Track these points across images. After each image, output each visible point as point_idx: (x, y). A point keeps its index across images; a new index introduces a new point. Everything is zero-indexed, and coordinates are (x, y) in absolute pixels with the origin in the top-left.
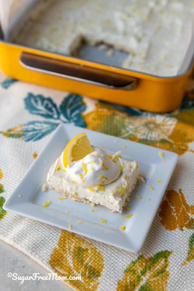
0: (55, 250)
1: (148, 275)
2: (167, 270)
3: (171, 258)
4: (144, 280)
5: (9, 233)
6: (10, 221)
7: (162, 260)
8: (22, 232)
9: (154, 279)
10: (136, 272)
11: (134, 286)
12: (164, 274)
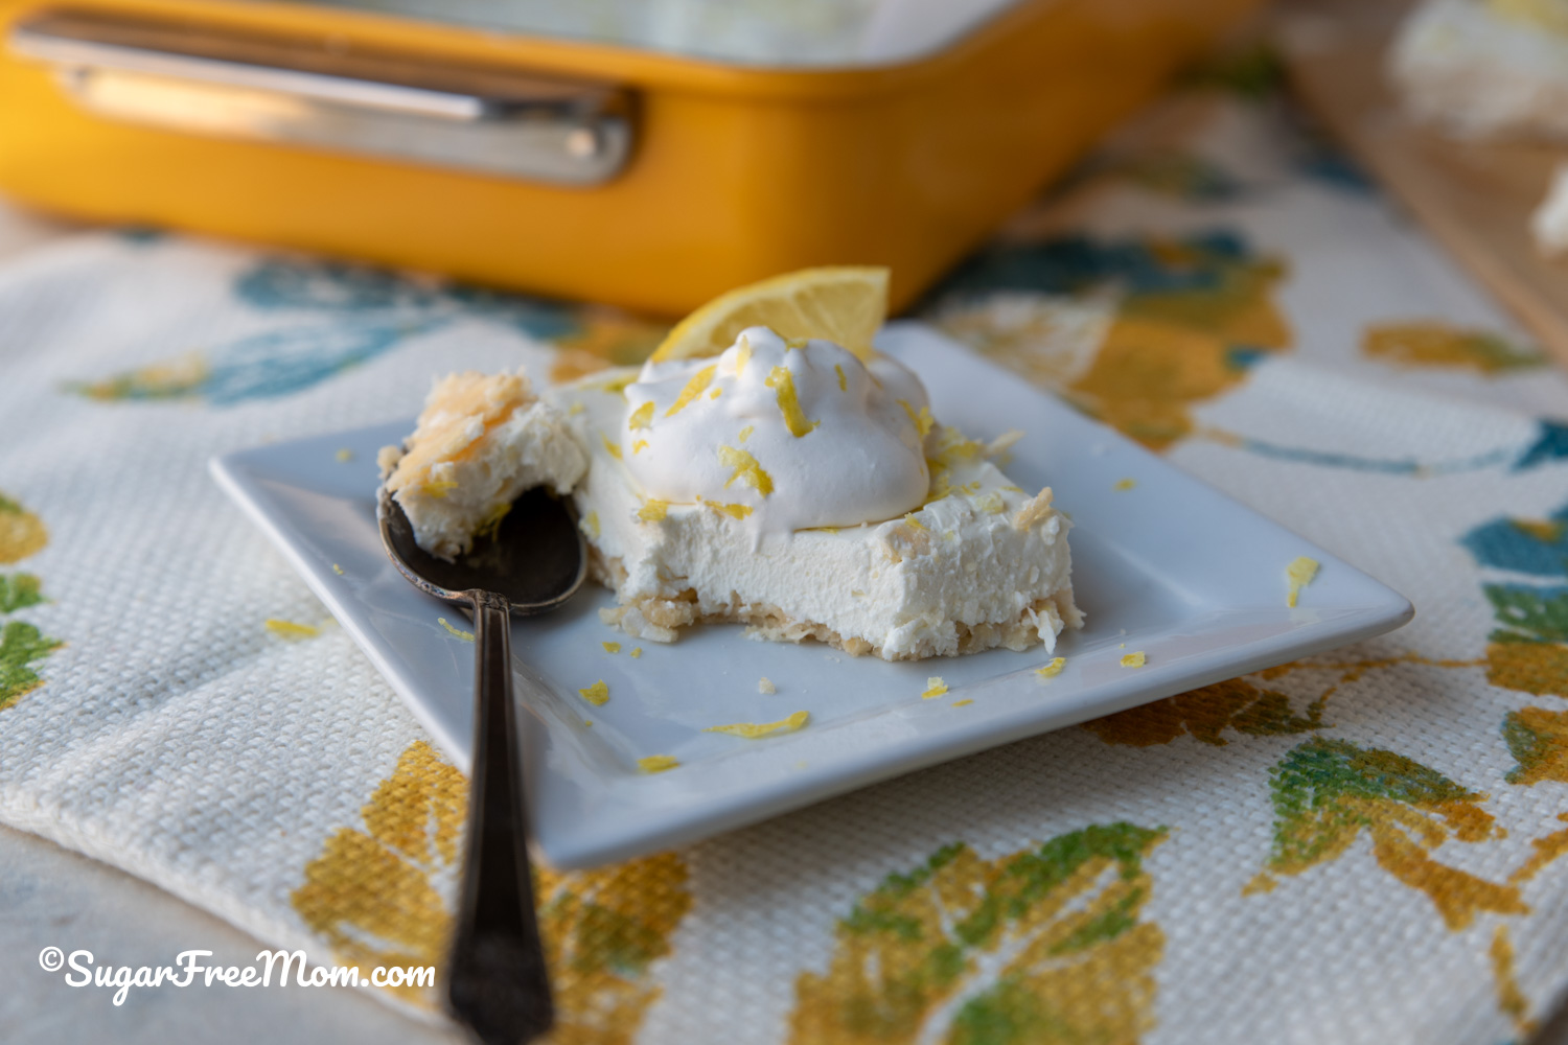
0: (346, 839)
1: (1012, 942)
2: (1146, 914)
3: (1163, 859)
4: (985, 972)
5: (37, 769)
6: (53, 719)
7: (1099, 869)
8: (125, 760)
9: (1059, 962)
10: (926, 930)
11: (914, 1001)
12: (1125, 939)
